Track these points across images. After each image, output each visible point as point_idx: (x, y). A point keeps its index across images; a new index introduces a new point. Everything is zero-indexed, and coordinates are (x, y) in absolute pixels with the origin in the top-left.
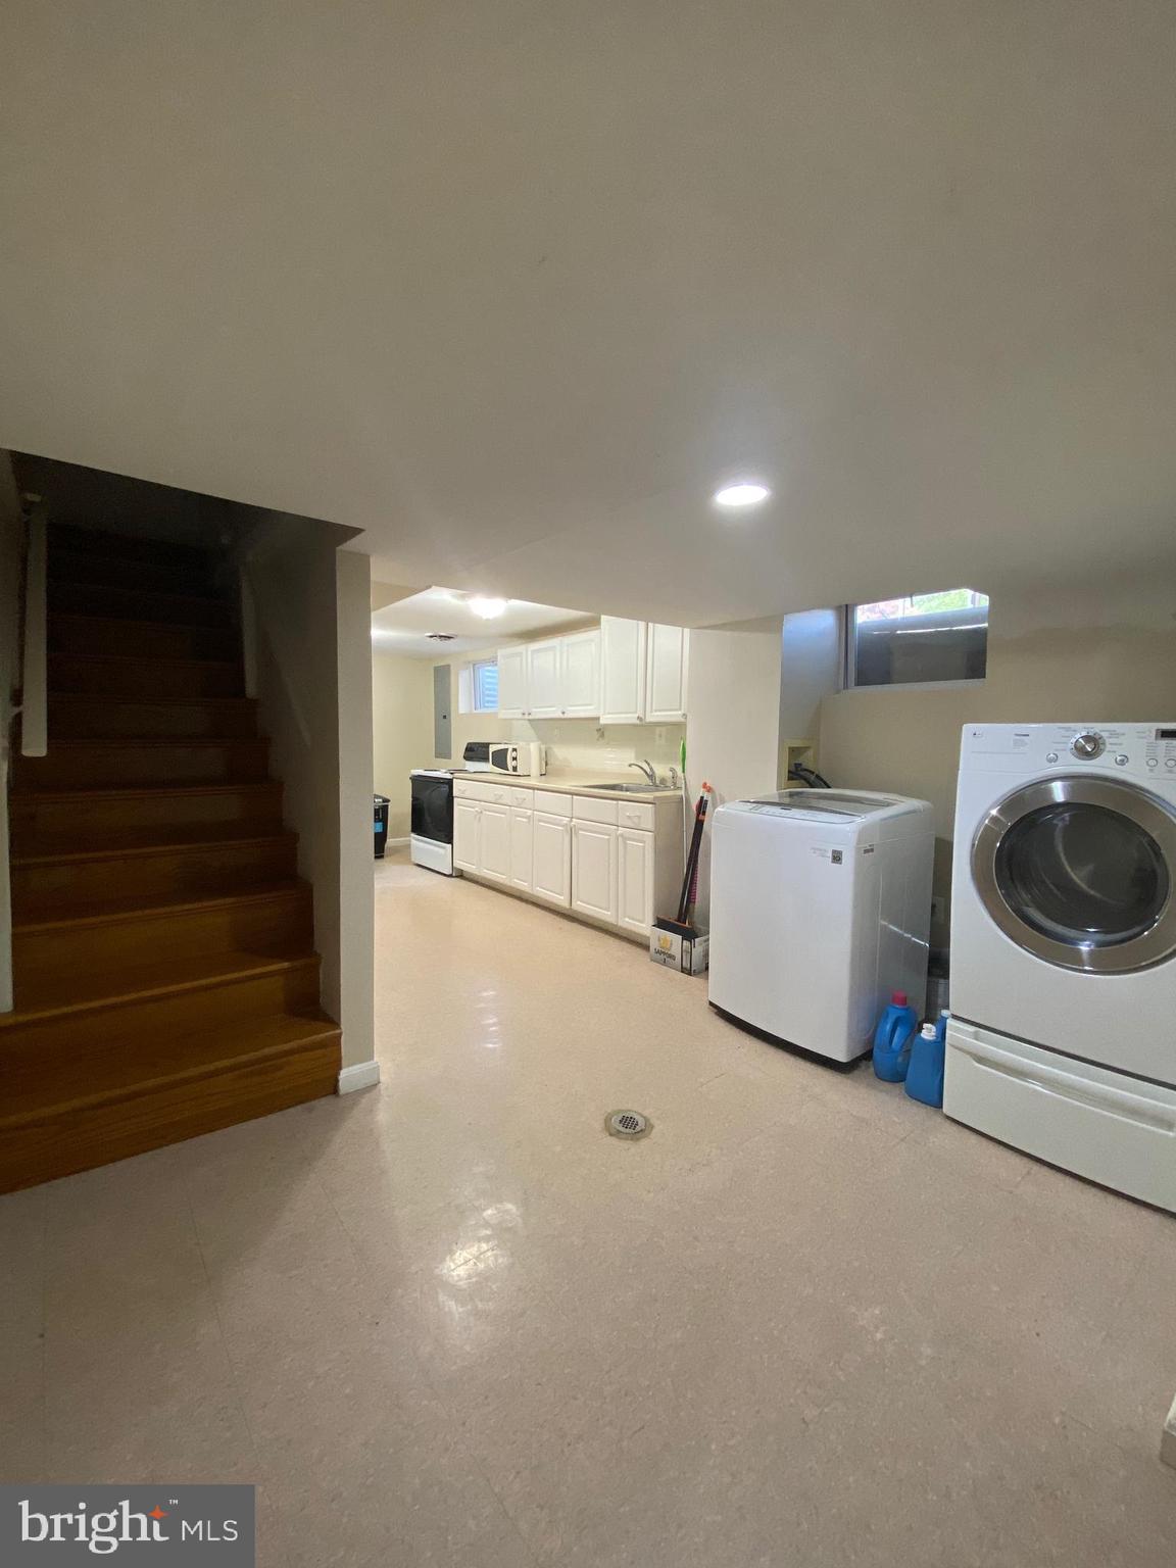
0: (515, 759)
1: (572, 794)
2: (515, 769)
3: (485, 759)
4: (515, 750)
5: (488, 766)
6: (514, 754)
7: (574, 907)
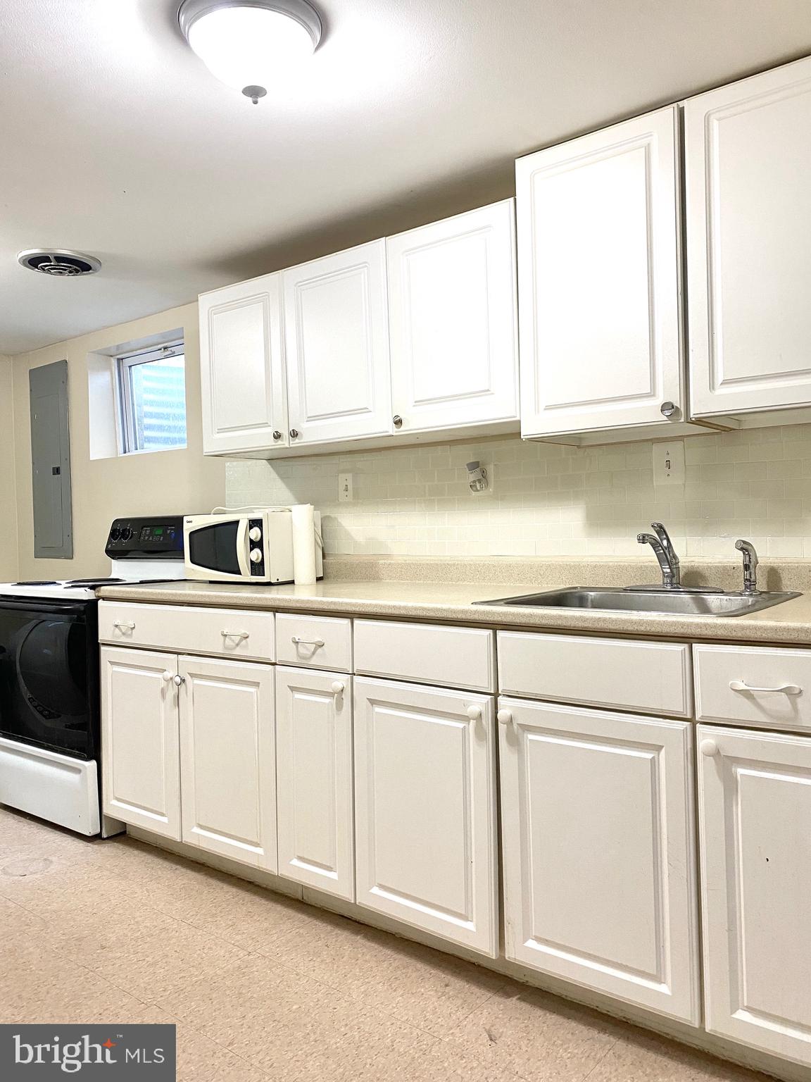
0: (256, 544)
1: (495, 626)
2: (257, 568)
3: (173, 552)
4: (255, 523)
5: (185, 568)
6: (255, 533)
7: (512, 954)
